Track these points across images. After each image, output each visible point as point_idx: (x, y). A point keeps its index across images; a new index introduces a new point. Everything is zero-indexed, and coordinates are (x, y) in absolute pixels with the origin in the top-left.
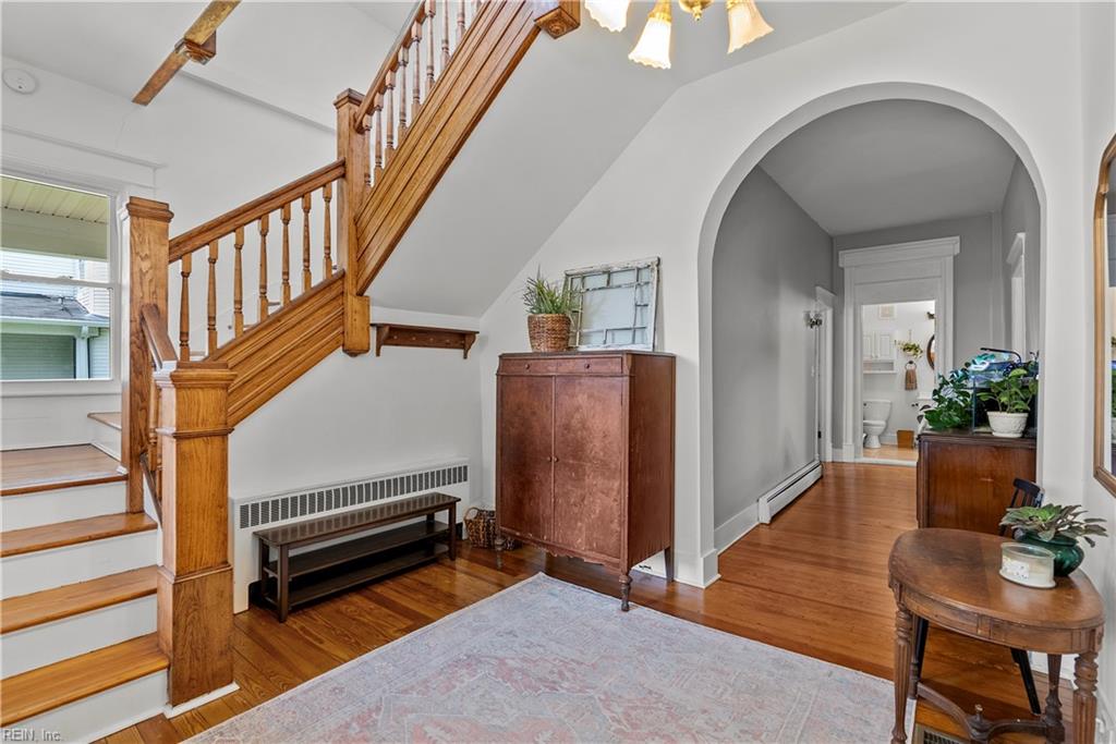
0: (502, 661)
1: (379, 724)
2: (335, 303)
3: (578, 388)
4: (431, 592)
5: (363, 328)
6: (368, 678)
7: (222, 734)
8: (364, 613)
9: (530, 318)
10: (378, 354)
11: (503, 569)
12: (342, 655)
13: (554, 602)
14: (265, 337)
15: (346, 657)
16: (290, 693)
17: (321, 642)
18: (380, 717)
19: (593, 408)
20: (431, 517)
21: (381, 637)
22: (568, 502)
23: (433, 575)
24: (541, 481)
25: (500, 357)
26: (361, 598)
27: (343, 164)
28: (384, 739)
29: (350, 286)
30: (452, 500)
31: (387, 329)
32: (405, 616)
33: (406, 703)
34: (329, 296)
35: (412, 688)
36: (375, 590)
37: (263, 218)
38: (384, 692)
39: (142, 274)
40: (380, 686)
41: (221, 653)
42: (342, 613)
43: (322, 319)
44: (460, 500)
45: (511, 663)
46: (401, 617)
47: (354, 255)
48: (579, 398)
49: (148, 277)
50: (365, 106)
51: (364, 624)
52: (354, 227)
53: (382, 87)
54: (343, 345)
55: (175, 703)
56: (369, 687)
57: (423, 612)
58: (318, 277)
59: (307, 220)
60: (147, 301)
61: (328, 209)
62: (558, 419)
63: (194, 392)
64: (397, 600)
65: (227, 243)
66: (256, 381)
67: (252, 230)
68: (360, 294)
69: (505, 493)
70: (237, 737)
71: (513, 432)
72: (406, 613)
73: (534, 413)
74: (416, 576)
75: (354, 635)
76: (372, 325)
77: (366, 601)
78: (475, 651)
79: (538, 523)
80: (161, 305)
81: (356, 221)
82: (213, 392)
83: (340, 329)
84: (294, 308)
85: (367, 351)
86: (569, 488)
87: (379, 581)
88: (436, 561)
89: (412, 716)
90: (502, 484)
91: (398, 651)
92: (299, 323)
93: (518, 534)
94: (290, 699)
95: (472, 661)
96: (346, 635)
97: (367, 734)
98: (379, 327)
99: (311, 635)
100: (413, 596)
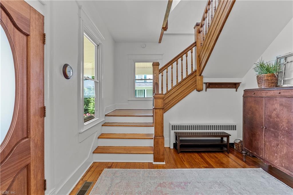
0: (231, 190)
1: (188, 187)
2: (194, 78)
3: (275, 102)
4: (217, 160)
5: (201, 84)
6: (191, 174)
7: (159, 171)
8: (197, 159)
9: (257, 76)
10: (206, 91)
11: (245, 162)
12: (187, 166)
13: (262, 180)
14: (177, 88)
15: (188, 167)
16: (174, 169)
17: (184, 161)
18: (189, 185)
19: (282, 110)
20: (222, 138)
21: (198, 166)
22: (271, 146)
23: (220, 156)
24: (259, 135)
25: (244, 90)
26: (198, 155)
27: (196, 42)
28: (188, 191)
29: (198, 74)
30: (228, 135)
31: (208, 84)
32: (207, 164)
33: (197, 185)
34: (192, 77)
35: (200, 182)
36: (202, 154)
37: (177, 61)
38: (193, 180)
39: (155, 77)
40: (193, 178)
41: (162, 155)
42: (191, 157)
43: (190, 82)
44: (231, 135)
45: (234, 191)
46: (205, 163)
47: (198, 65)
48: (276, 105)
49: (156, 77)
50: (200, 25)
51: (196, 161)
52: (198, 58)
53: (204, 19)
54: (196, 89)
55: (154, 161)
56: (190, 177)
57: (212, 164)
58: (190, 72)
59: (187, 59)
60: (155, 82)
61: (192, 55)
62: (266, 113)
63: (157, 100)
64: (207, 159)
65: (170, 68)
66: (176, 98)
67: (175, 64)
68: (200, 75)
69: (246, 136)
70: (161, 173)
71: (249, 116)
72: (207, 163)
73: (256, 110)
74: (215, 154)
75: (192, 163)
76: (204, 83)
77: (198, 156)
78: (223, 182)
79: (258, 149)
80: (158, 83)
81: (199, 56)
82: (161, 100)
83: (195, 85)
84: (184, 81)
85: (202, 90)
86: (271, 139)
87: (204, 152)
88: (222, 152)
89: (197, 189)
90: (245, 134)
91: (201, 172)
92: (185, 84)
93: (250, 151)
94: (173, 171)
95: (221, 184)
96: (190, 162)
97: (185, 187)
98: (206, 83)
99: (183, 159)
100: (211, 159)
